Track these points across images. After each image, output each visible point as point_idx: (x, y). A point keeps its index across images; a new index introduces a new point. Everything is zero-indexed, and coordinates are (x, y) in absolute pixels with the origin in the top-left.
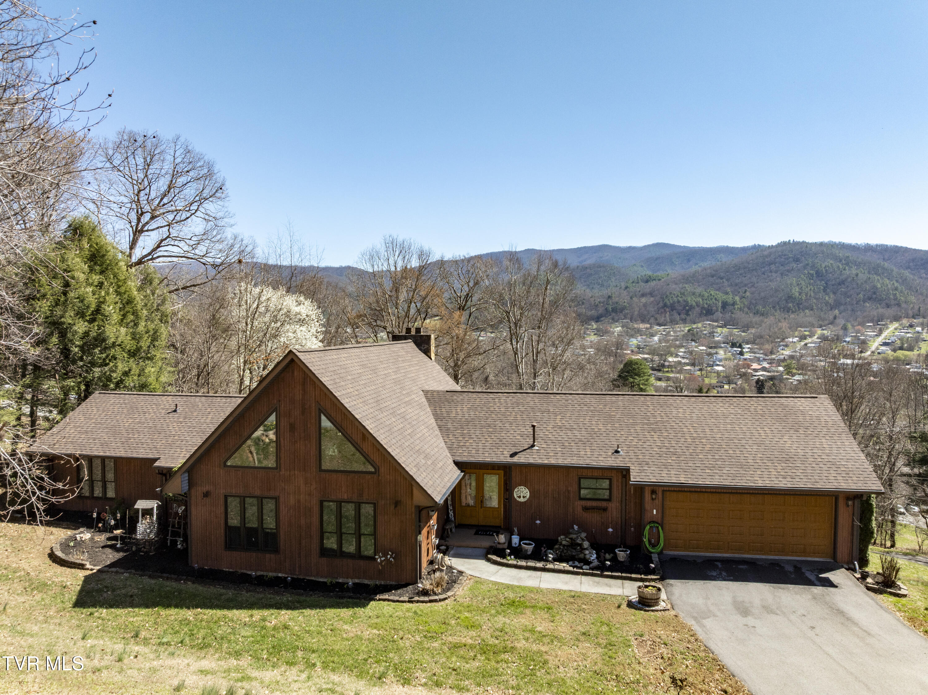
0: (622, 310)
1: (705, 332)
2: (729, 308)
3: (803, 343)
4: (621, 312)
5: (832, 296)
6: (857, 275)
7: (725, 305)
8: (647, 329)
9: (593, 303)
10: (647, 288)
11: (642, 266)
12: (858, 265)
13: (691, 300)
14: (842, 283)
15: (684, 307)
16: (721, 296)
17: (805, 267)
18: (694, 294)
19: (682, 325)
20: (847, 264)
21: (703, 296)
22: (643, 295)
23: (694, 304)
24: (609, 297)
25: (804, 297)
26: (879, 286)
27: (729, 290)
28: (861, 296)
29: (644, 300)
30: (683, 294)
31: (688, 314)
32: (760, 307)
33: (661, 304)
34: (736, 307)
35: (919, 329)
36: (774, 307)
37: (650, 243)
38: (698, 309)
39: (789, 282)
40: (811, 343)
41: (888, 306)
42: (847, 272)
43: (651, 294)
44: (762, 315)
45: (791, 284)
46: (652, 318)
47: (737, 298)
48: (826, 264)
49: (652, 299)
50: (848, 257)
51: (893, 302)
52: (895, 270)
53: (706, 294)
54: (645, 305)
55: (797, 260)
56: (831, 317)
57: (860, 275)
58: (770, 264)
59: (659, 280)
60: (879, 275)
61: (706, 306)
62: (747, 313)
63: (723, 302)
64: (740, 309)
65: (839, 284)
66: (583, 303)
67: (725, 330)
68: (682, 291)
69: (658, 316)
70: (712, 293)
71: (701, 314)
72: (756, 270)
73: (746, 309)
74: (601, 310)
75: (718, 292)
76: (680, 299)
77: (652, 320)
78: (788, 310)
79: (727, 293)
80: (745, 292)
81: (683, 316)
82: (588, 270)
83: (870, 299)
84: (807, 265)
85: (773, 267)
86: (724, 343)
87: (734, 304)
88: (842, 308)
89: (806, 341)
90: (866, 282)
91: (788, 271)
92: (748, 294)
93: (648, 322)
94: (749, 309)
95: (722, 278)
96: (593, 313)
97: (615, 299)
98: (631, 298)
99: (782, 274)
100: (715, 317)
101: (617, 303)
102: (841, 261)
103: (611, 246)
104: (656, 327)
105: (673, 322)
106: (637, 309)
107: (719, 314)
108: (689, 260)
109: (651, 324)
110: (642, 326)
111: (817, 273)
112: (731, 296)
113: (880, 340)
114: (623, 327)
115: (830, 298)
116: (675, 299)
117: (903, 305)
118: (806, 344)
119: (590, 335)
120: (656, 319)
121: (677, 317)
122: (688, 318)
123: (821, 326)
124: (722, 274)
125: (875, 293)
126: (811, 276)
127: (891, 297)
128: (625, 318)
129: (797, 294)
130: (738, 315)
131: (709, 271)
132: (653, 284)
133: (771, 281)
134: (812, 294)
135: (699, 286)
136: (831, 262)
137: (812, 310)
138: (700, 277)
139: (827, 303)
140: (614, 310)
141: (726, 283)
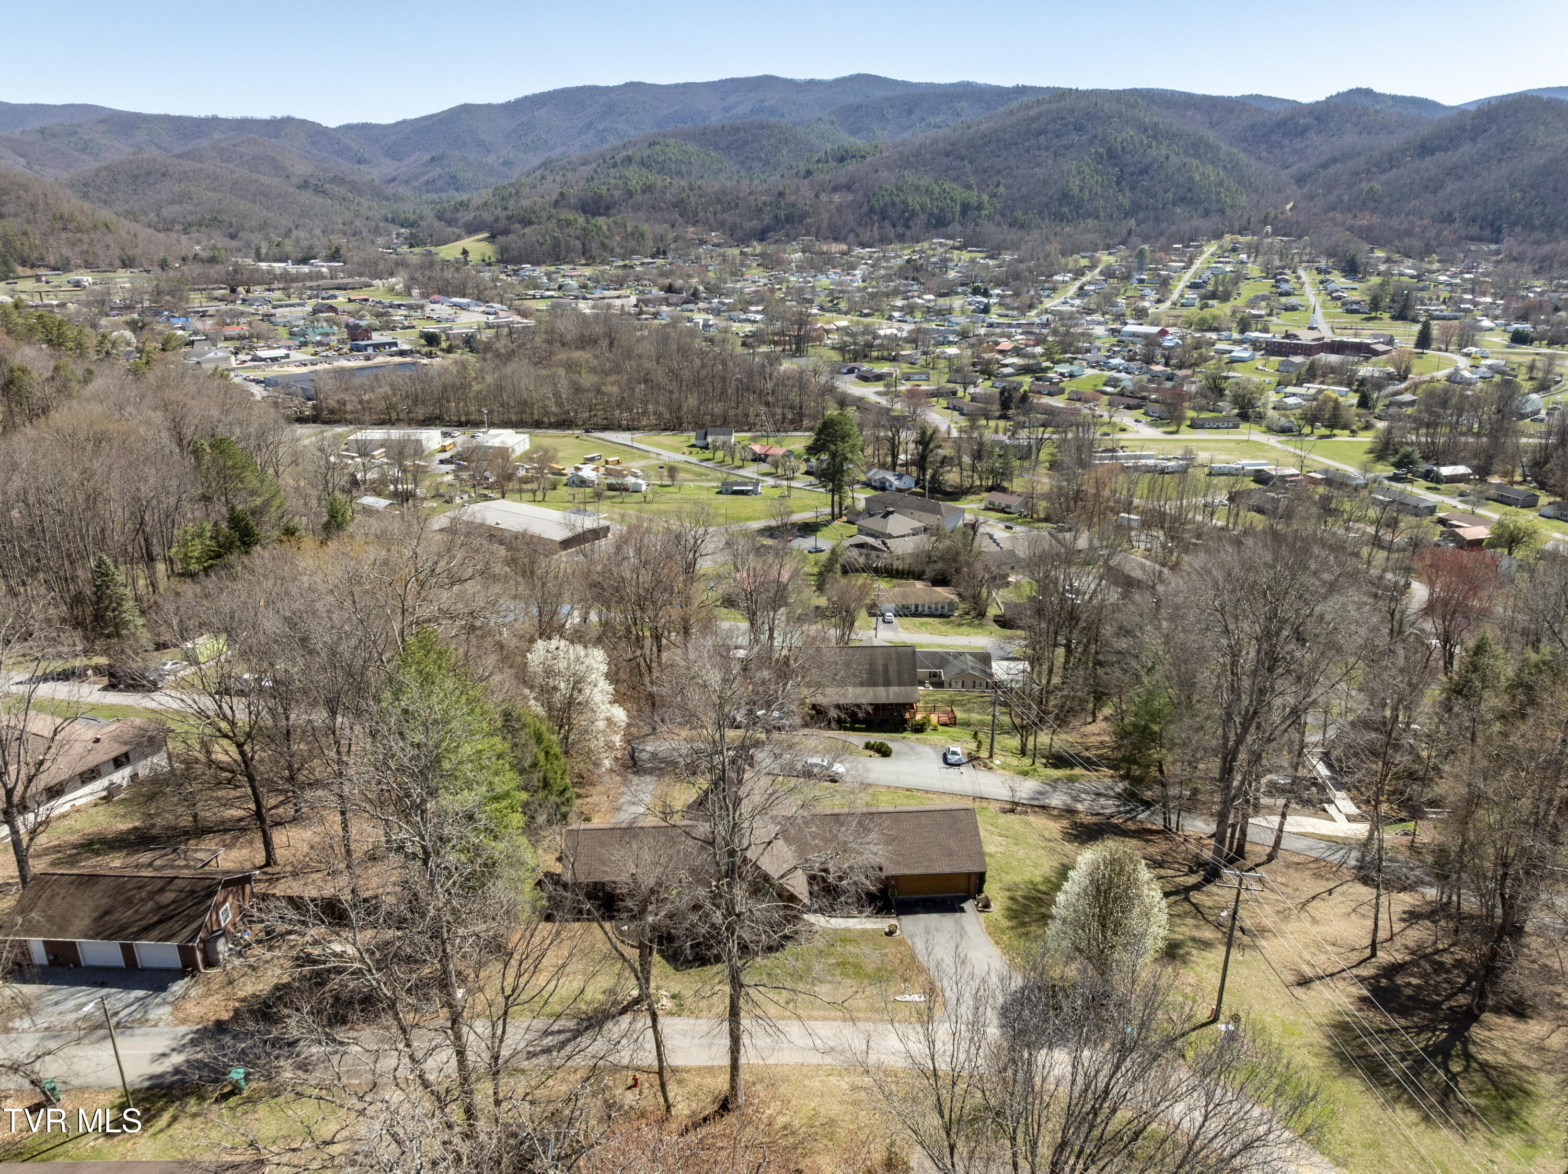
0: (803, 216)
1: (933, 259)
2: (973, 214)
3: (1077, 284)
4: (801, 222)
5: (1128, 193)
6: (1167, 158)
7: (966, 208)
8: (844, 254)
9: (753, 204)
10: (842, 173)
11: (833, 122)
12: (1171, 137)
13: (914, 201)
14: (1145, 170)
15: (903, 213)
16: (960, 193)
17: (1091, 142)
18: (917, 188)
19: (898, 246)
20: (1155, 137)
21: (932, 193)
22: (835, 189)
23: (918, 207)
24: (781, 194)
25: (1086, 196)
26: (1197, 178)
27: (973, 180)
28: (1170, 195)
29: (837, 198)
30: (899, 189)
31: (907, 227)
32: (1019, 214)
33: (865, 208)
34: (983, 212)
35: (1244, 257)
36: (1040, 213)
37: (846, 73)
38: (923, 217)
39: (1065, 168)
40: (1090, 283)
41: (1207, 213)
42: (1153, 152)
43: (849, 188)
44: (1022, 226)
45: (1069, 172)
46: (852, 235)
47: (985, 197)
48: (1124, 135)
49: (851, 197)
50: (1157, 124)
51: (1214, 206)
52: (1224, 147)
53: (937, 190)
54: (839, 209)
55: (1079, 128)
56: (1124, 232)
57: (1173, 158)
58: (1039, 133)
59: (863, 157)
60: (1199, 157)
61: (936, 211)
62: (999, 224)
63: (963, 204)
64: (990, 218)
65: (1141, 173)
66: (737, 205)
67: (965, 256)
68: (900, 183)
69: (860, 230)
70: (946, 186)
71: (928, 226)
72: (1016, 144)
73: (998, 217)
74: (767, 219)
75: (955, 186)
76: (897, 199)
77: (851, 237)
78: (1061, 218)
79: (969, 187)
80: (998, 185)
81: (901, 230)
82: (742, 133)
83: (1183, 199)
84: (1095, 137)
85: (1042, 140)
86: (962, 285)
87: (980, 207)
88: (1141, 215)
89: (1084, 279)
90: (1179, 170)
91: (1066, 148)
92: (1002, 189)
93: (845, 240)
94: (1003, 215)
95: (963, 159)
96: (756, 224)
97: (791, 199)
98: (817, 196)
99: (1055, 153)
100: (950, 230)
101: (793, 205)
102: (1146, 130)
103: (777, 79)
104: (858, 251)
105: (884, 240)
106: (826, 216)
107: (956, 227)
108: (910, 112)
109: (849, 245)
110: (836, 248)
111: (1109, 150)
112: (975, 193)
113: (1187, 277)
114: (804, 252)
115: (1125, 199)
116: (888, 199)
117: (1229, 212)
118: (1081, 288)
119: (750, 267)
120: (857, 236)
121: (891, 232)
122: (908, 233)
123: (1107, 247)
124: (963, 152)
125: (1190, 190)
126: (1099, 158)
127: (1213, 197)
128: (808, 234)
129: (1077, 190)
130: (987, 228)
131: (942, 145)
132: (851, 166)
133: (1038, 165)
134: (1099, 190)
135: (926, 172)
136: (1132, 133)
137: (1097, 218)
138: (928, 156)
139: (1119, 207)
140: (789, 219)
141: (969, 168)
